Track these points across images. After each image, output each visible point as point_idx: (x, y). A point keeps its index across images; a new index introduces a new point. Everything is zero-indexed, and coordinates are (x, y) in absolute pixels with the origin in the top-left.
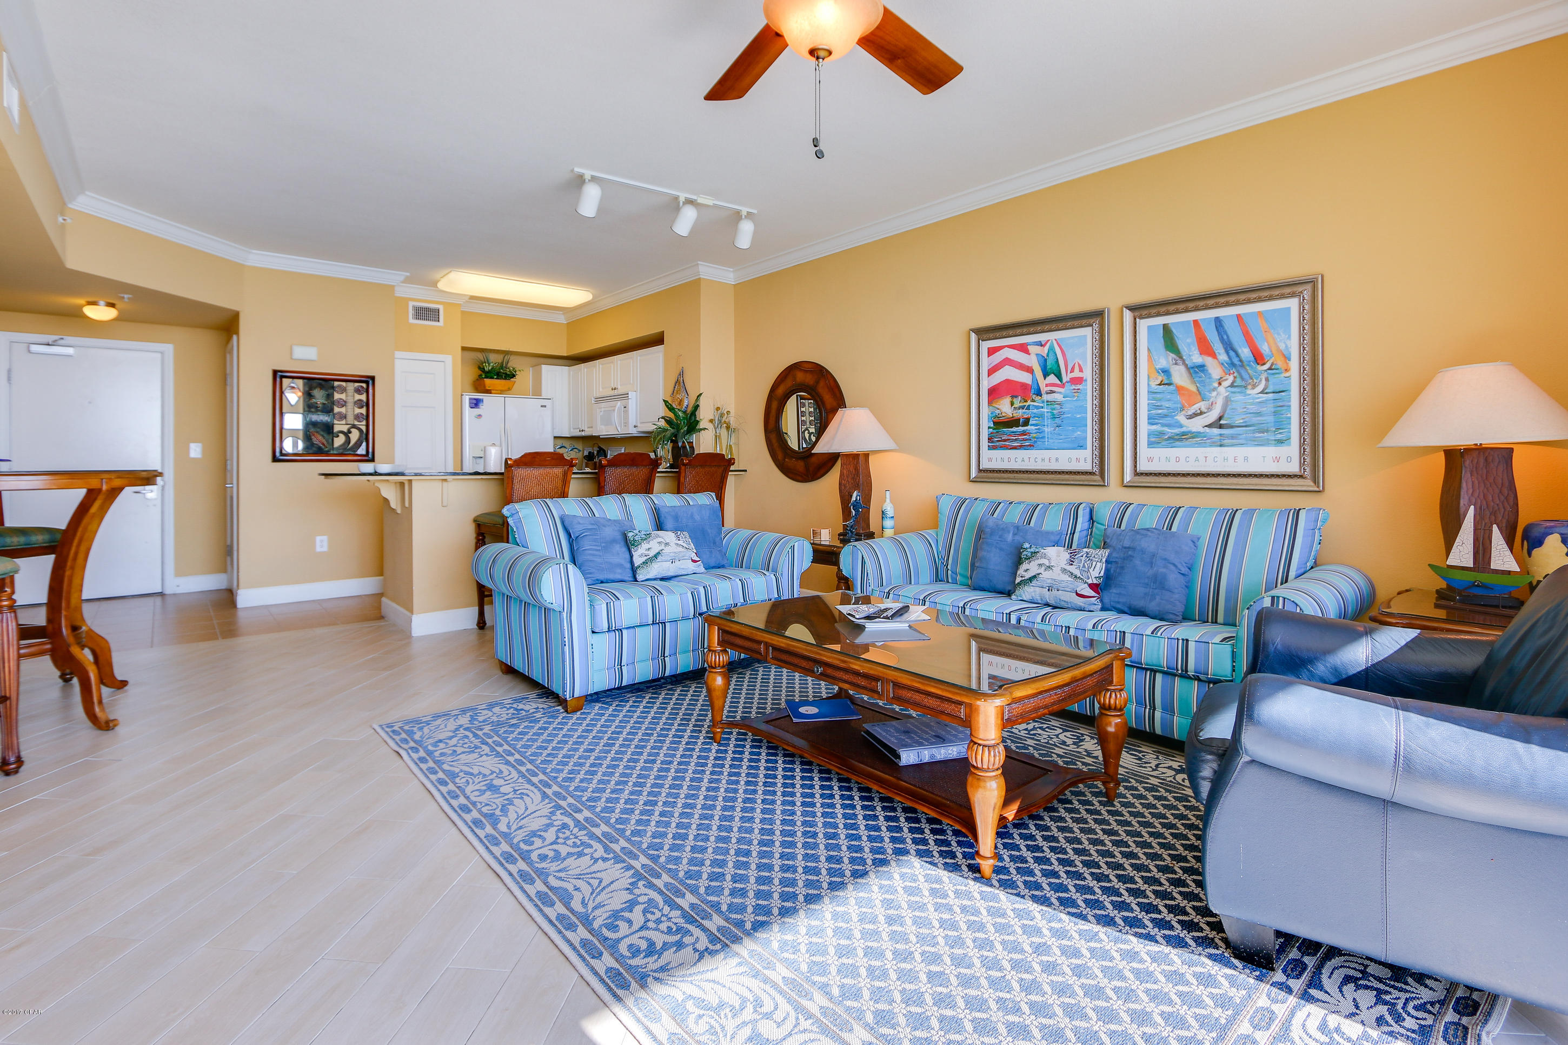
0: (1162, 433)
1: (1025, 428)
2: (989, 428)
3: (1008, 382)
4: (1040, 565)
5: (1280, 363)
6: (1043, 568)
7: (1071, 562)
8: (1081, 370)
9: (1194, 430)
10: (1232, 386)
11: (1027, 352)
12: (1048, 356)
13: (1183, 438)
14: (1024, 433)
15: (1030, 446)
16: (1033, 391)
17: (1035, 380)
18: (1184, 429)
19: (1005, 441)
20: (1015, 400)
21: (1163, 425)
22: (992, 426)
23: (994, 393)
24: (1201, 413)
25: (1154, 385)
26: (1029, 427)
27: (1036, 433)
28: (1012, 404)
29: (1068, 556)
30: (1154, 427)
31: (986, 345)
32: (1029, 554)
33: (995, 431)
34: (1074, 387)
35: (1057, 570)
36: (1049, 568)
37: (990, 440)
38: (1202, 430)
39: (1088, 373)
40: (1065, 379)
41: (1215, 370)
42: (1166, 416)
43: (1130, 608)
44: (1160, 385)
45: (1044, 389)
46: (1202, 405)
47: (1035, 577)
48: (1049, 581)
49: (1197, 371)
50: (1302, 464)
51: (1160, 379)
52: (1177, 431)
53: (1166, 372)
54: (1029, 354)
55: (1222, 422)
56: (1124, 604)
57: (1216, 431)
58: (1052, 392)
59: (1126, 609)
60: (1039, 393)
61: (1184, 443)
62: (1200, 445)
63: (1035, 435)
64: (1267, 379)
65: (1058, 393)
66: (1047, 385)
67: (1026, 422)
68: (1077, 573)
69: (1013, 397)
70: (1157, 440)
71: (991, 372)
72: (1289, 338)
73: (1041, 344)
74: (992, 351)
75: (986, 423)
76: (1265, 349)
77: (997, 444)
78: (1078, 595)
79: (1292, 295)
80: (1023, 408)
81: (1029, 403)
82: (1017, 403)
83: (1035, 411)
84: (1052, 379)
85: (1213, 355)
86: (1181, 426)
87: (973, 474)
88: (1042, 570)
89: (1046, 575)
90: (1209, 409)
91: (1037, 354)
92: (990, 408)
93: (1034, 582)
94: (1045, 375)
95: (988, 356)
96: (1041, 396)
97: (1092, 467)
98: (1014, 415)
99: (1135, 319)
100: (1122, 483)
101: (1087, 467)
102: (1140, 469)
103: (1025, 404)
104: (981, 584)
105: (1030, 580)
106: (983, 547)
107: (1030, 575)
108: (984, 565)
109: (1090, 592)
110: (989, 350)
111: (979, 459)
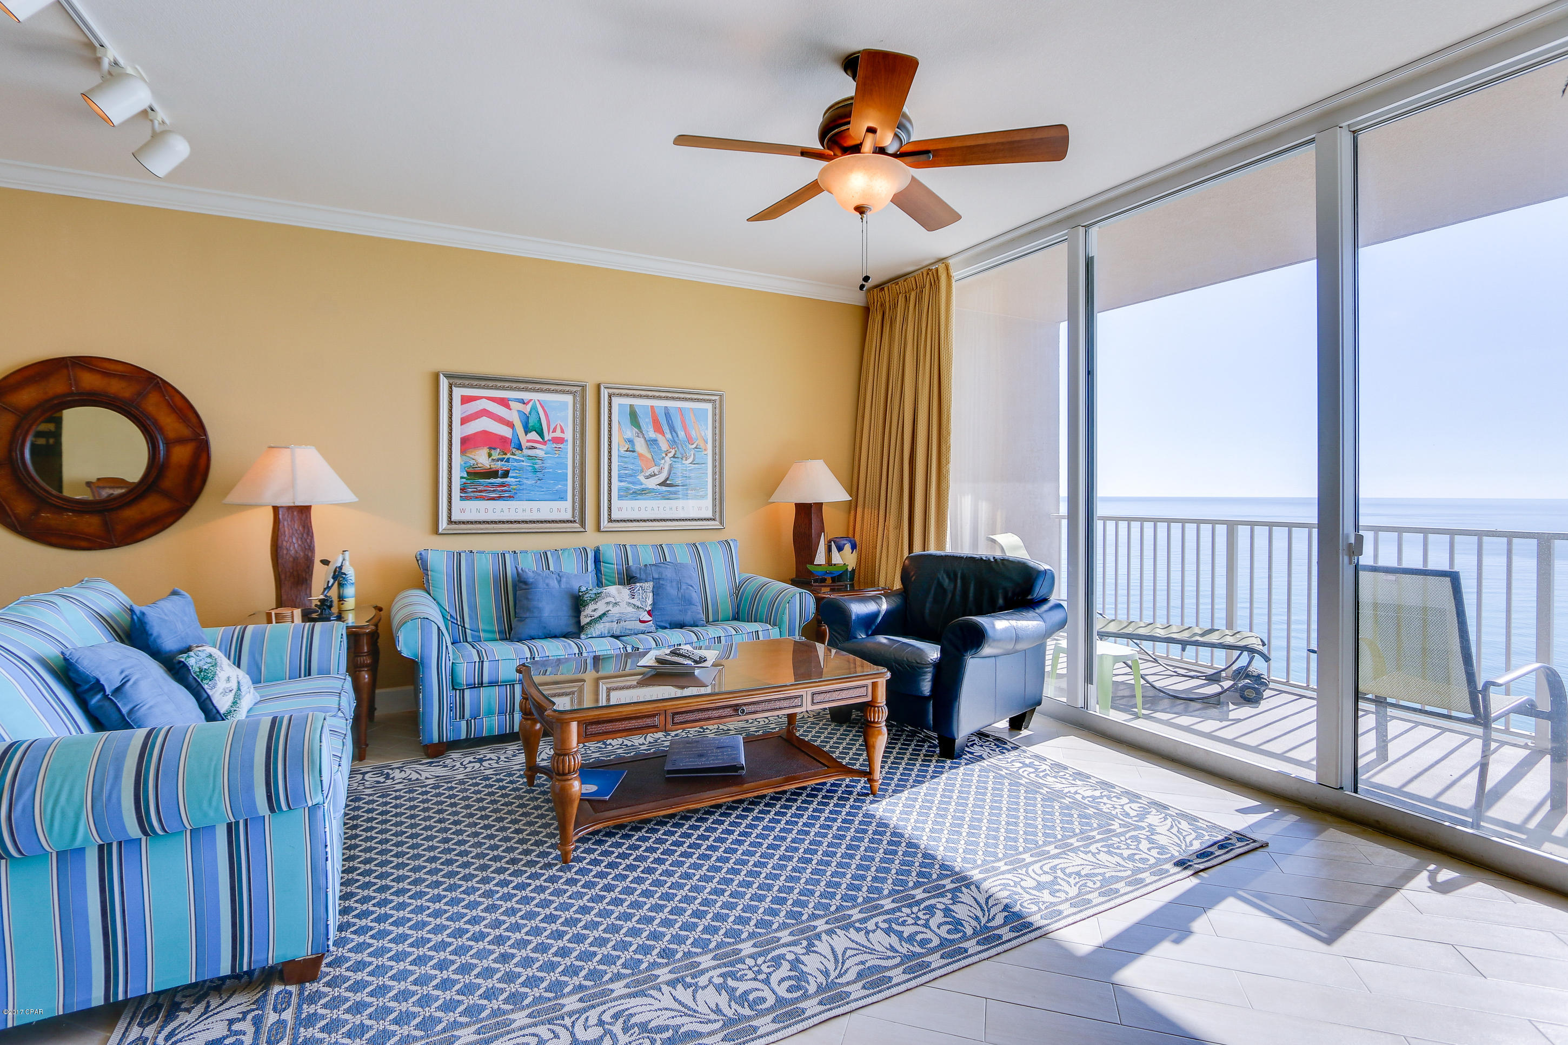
0: (628, 489)
1: (505, 480)
2: (462, 478)
3: (485, 433)
4: (608, 603)
5: (702, 445)
6: (611, 605)
7: (633, 596)
8: (562, 431)
9: (650, 487)
10: (674, 457)
11: (508, 407)
12: (530, 414)
13: (642, 493)
14: (503, 485)
15: (510, 497)
16: (513, 445)
17: (515, 433)
18: (643, 486)
19: (481, 491)
20: (493, 452)
21: (630, 483)
22: (465, 475)
23: (468, 443)
24: (655, 475)
25: (622, 450)
27: (516, 485)
28: (490, 455)
29: (629, 592)
30: (622, 484)
31: (458, 393)
32: (593, 596)
34: (555, 445)
35: (623, 605)
36: (617, 604)
37: (463, 490)
38: (655, 487)
39: (568, 435)
40: (546, 438)
41: (664, 445)
42: (631, 476)
43: (670, 624)
44: (627, 451)
45: (524, 444)
46: (656, 469)
47: (604, 614)
48: (617, 615)
49: (652, 443)
50: (714, 512)
51: (627, 446)
52: (638, 487)
53: (631, 441)
54: (510, 409)
55: (668, 482)
56: (666, 621)
57: (664, 488)
58: (534, 448)
59: (668, 625)
60: (520, 448)
61: (644, 497)
62: (654, 498)
63: (515, 487)
64: (694, 455)
65: (539, 449)
66: (528, 441)
67: (506, 474)
68: (638, 604)
69: (490, 448)
70: (627, 494)
71: (464, 421)
72: (707, 429)
73: (522, 402)
74: (466, 400)
75: (458, 473)
76: (693, 434)
78: (641, 622)
79: (709, 401)
80: (502, 460)
81: (509, 456)
82: (496, 455)
84: (533, 436)
85: (663, 434)
86: (642, 484)
87: (443, 524)
88: (610, 607)
89: (615, 611)
90: (660, 472)
91: (518, 411)
92: (464, 457)
93: (605, 619)
94: (527, 432)
95: (462, 404)
96: (522, 450)
97: (573, 516)
98: (492, 466)
99: (610, 396)
100: (598, 529)
101: (569, 516)
102: (614, 517)
103: (504, 456)
104: (533, 633)
105: (600, 617)
106: (530, 597)
107: (597, 614)
108: (536, 614)
109: (647, 618)
110: (463, 397)
111: (450, 510)
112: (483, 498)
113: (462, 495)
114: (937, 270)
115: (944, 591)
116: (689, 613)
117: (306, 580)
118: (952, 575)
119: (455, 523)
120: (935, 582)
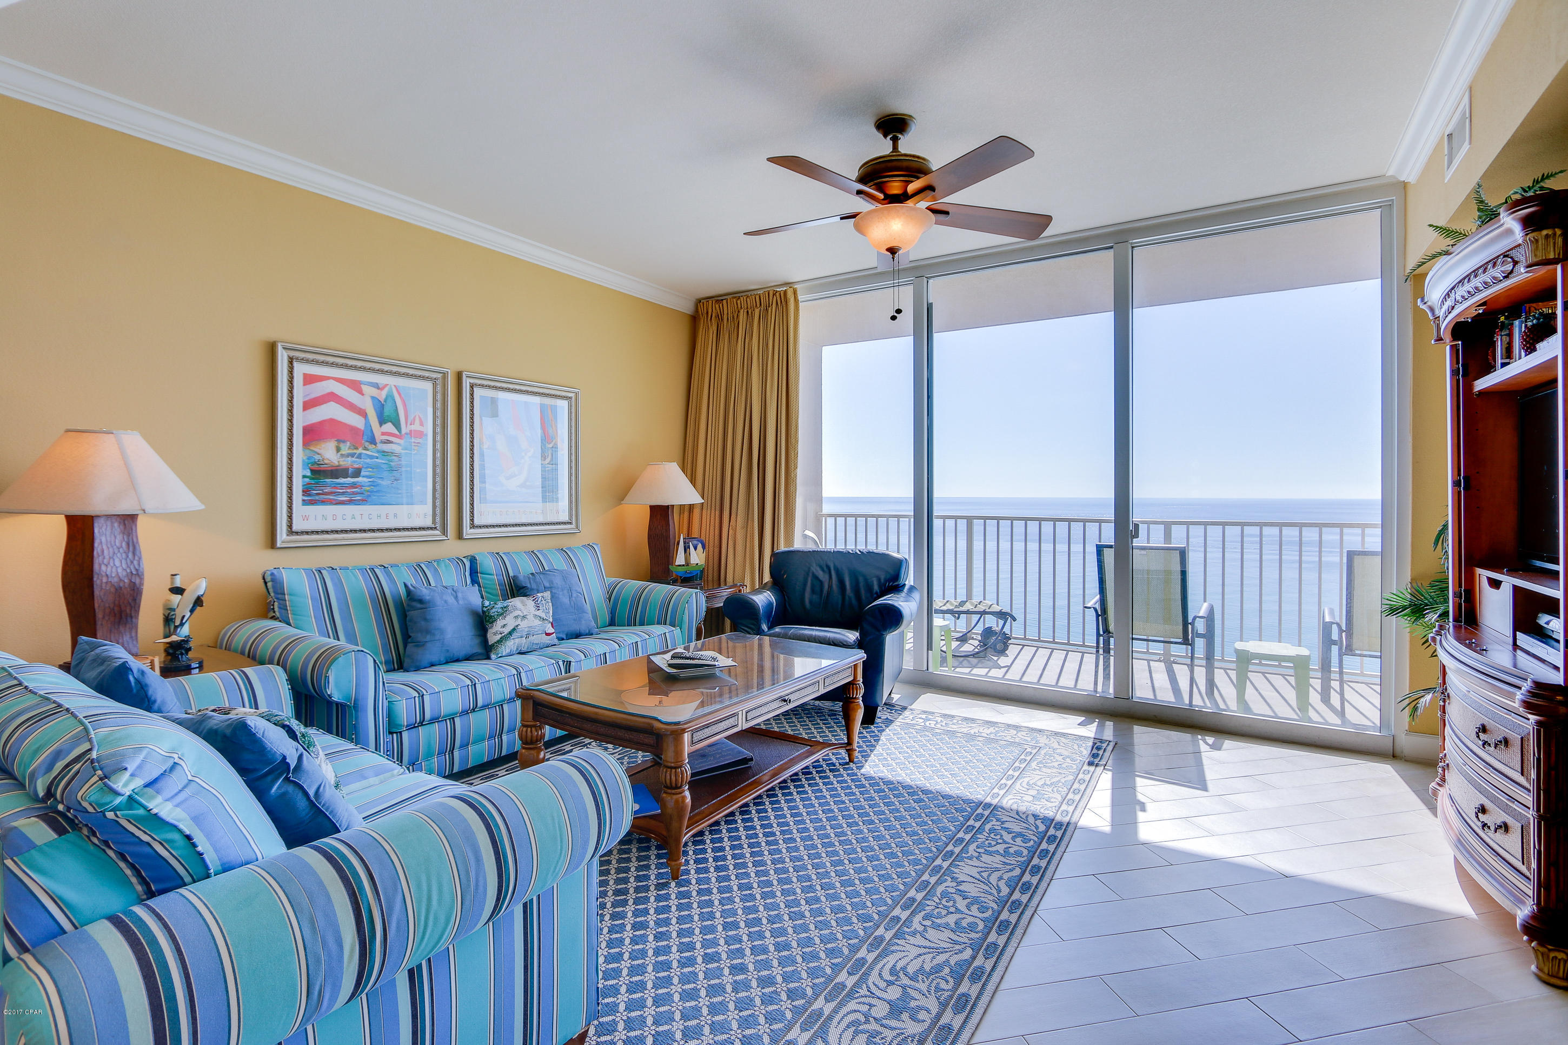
2: (304, 477)
3: (332, 421)
4: (516, 617)
5: (558, 444)
6: (520, 619)
7: (538, 608)
8: (422, 424)
11: (360, 392)
12: (385, 401)
13: (502, 495)
14: (354, 485)
15: (363, 500)
16: (365, 437)
17: (367, 424)
20: (342, 446)
22: (308, 473)
23: (313, 434)
26: (360, 479)
28: (338, 449)
29: (533, 603)
30: (484, 485)
31: (300, 369)
32: (500, 610)
33: (313, 482)
34: (412, 439)
36: (524, 617)
37: (306, 492)
39: (428, 429)
40: (404, 430)
42: (492, 476)
43: (567, 635)
44: (488, 449)
45: (379, 437)
47: (514, 629)
48: (526, 630)
49: (512, 441)
50: (570, 515)
53: (492, 438)
54: (363, 395)
55: (528, 484)
56: (565, 632)
57: (523, 490)
58: (389, 442)
59: (565, 637)
60: (373, 441)
63: (368, 488)
64: (551, 454)
65: (395, 443)
66: (383, 434)
67: (357, 473)
68: (543, 615)
69: (339, 441)
71: (308, 405)
72: (564, 427)
73: (376, 386)
74: (309, 379)
75: (299, 471)
77: (317, 498)
78: (546, 634)
79: (565, 398)
80: (352, 455)
81: (360, 451)
82: (345, 449)
83: (368, 461)
84: (389, 427)
87: (282, 535)
88: (519, 622)
89: (524, 625)
90: (520, 473)
91: (373, 398)
92: (307, 451)
93: (515, 635)
94: (382, 422)
95: (304, 385)
96: (375, 444)
97: (434, 522)
98: (341, 463)
99: (472, 386)
100: (460, 536)
101: (428, 522)
102: (476, 522)
103: (355, 451)
104: (434, 659)
105: (510, 633)
106: (428, 617)
107: (506, 630)
108: (437, 637)
109: (551, 630)
110: (305, 376)
111: (290, 517)
112: (332, 502)
113: (306, 498)
114: (785, 292)
115: (821, 583)
116: (583, 622)
117: (131, 617)
118: (825, 568)
119: (297, 533)
120: (811, 575)
